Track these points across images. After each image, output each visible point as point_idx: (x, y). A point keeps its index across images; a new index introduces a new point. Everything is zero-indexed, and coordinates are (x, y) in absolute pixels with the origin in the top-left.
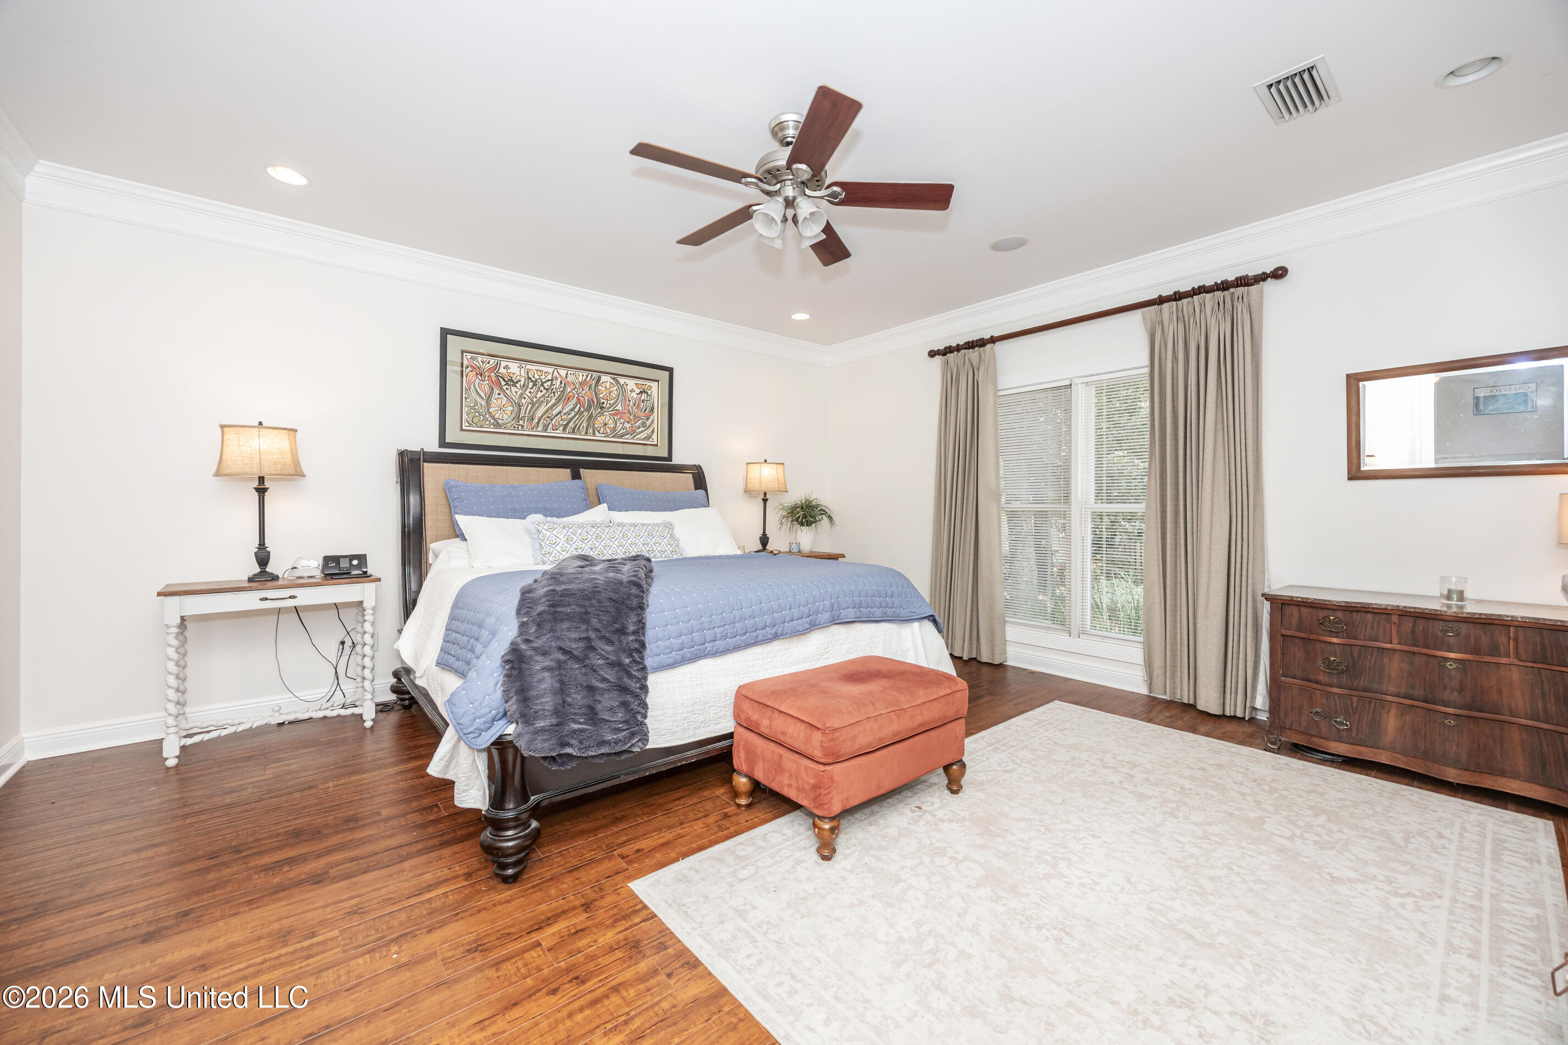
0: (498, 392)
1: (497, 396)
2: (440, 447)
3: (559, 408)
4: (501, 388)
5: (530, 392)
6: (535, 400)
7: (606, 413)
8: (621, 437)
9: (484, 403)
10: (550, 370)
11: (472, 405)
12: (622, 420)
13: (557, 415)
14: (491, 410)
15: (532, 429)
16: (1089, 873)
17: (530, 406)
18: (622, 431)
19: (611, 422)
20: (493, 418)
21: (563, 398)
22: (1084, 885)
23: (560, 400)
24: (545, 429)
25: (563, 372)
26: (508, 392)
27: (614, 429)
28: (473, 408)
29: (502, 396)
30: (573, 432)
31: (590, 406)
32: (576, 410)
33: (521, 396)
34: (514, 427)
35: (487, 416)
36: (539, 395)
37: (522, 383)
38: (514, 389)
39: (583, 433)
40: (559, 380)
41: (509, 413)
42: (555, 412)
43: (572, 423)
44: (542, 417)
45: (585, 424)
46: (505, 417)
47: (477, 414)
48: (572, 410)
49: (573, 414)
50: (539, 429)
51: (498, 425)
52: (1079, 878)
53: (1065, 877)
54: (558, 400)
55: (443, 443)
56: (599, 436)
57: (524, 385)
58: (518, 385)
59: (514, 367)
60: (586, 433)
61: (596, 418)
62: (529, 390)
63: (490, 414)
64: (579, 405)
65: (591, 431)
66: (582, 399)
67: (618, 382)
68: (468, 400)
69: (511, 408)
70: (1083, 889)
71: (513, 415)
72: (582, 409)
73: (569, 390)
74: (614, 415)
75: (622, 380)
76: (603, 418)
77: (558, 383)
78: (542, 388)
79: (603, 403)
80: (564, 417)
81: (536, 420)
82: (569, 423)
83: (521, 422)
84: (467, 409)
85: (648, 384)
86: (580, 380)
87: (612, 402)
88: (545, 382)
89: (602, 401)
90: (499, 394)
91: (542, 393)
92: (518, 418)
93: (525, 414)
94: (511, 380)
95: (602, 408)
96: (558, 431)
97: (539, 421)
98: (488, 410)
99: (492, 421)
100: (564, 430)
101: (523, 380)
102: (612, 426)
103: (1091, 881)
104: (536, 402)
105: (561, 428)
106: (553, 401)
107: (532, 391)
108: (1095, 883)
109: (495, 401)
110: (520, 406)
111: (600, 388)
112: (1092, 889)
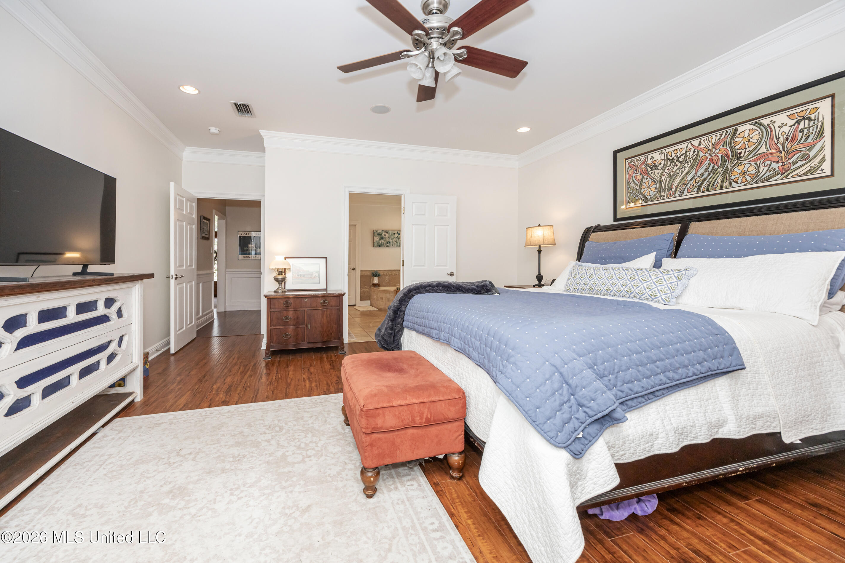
0: (646, 178)
1: (646, 180)
2: (614, 221)
3: (693, 173)
4: (649, 175)
5: (668, 169)
6: (672, 174)
7: (744, 162)
8: (767, 180)
9: (638, 188)
10: (684, 145)
11: (631, 191)
12: (768, 163)
13: (691, 180)
14: (642, 191)
15: (671, 196)
16: (239, 499)
17: (668, 179)
18: (768, 174)
19: (752, 168)
20: (644, 196)
21: (697, 163)
22: (238, 488)
23: (693, 166)
24: (682, 194)
25: (696, 143)
26: (652, 175)
27: (757, 174)
28: (632, 193)
29: (649, 179)
30: (708, 190)
31: (724, 161)
32: (710, 170)
33: (662, 175)
34: (658, 199)
35: (640, 196)
36: (676, 168)
37: (662, 165)
38: (656, 171)
39: (718, 188)
40: (693, 150)
41: (653, 189)
42: (689, 178)
43: (705, 182)
44: (678, 185)
45: (720, 180)
46: (651, 193)
47: (634, 196)
48: (705, 171)
49: (707, 173)
50: (677, 195)
51: (646, 200)
52: (242, 491)
53: (250, 487)
54: (692, 167)
55: (616, 219)
56: (736, 186)
57: (664, 166)
58: (659, 168)
59: (657, 156)
60: (722, 187)
61: (732, 170)
62: (667, 168)
63: (641, 193)
64: (712, 165)
65: (727, 184)
66: (714, 158)
67: (761, 124)
68: (629, 189)
69: (655, 186)
70: (236, 486)
71: (657, 190)
72: (716, 167)
73: (702, 154)
74: (755, 161)
75: (766, 121)
76: (741, 168)
77: (692, 153)
78: (677, 163)
79: (740, 153)
80: (698, 179)
81: (674, 189)
82: (702, 183)
83: (663, 194)
84: (629, 195)
85: (810, 107)
86: (713, 142)
87: (751, 149)
88: (680, 157)
89: (739, 151)
90: (647, 179)
91: (678, 167)
92: (660, 191)
93: (665, 187)
94: (655, 166)
95: (738, 159)
96: (693, 193)
97: (676, 188)
98: (641, 191)
99: (643, 198)
100: (698, 190)
101: (663, 162)
102: (754, 172)
103: (235, 494)
104: (673, 175)
105: (696, 189)
106: (687, 169)
107: (670, 168)
108: (232, 494)
109: (644, 184)
110: (660, 182)
111: (737, 140)
112: (232, 489)
